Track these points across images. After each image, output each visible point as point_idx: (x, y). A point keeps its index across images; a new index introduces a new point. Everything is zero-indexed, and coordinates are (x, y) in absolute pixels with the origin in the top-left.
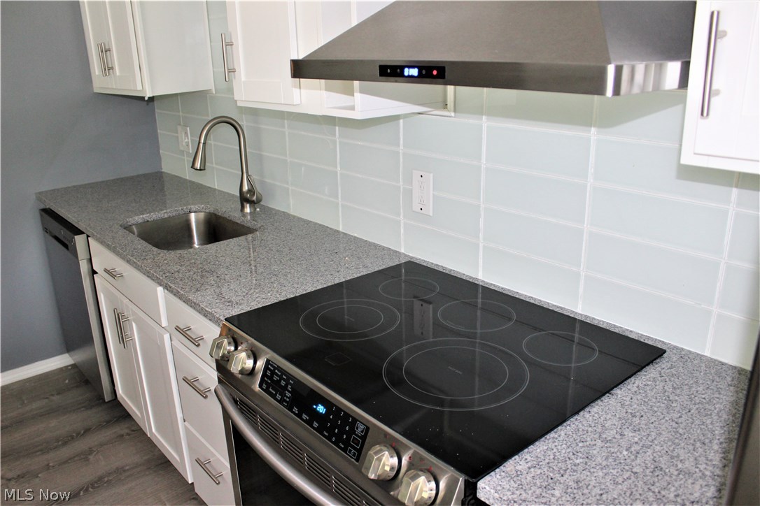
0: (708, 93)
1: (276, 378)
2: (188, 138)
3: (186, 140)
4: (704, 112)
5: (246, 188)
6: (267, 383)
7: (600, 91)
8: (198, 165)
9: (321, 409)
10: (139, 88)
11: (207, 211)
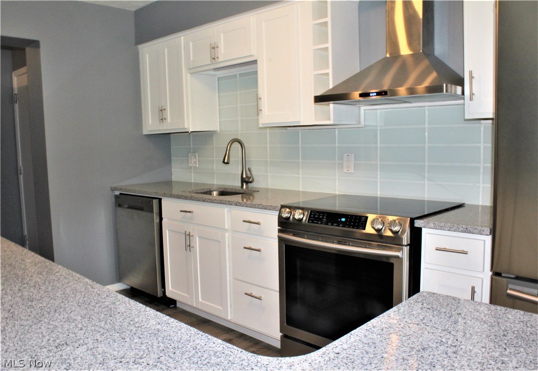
0: (472, 94)
1: (316, 216)
2: (196, 159)
3: (195, 160)
4: (471, 99)
5: (244, 176)
6: (311, 220)
7: (442, 91)
8: (226, 161)
9: (343, 220)
10: (186, 127)
11: (219, 190)
